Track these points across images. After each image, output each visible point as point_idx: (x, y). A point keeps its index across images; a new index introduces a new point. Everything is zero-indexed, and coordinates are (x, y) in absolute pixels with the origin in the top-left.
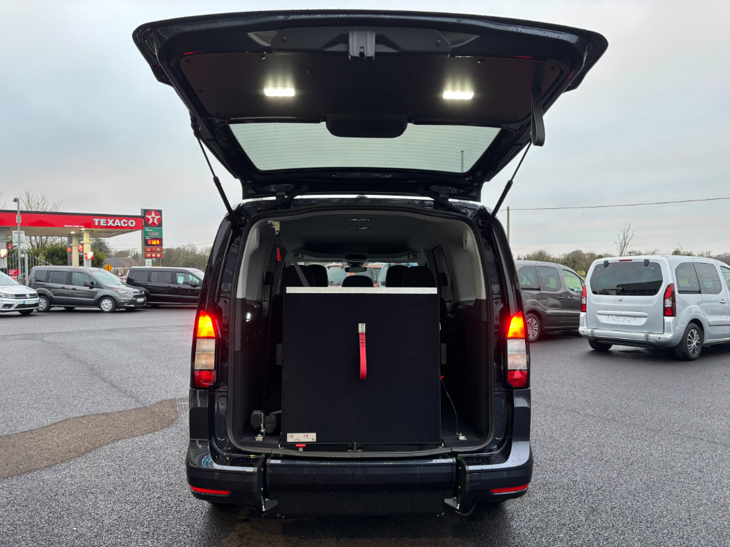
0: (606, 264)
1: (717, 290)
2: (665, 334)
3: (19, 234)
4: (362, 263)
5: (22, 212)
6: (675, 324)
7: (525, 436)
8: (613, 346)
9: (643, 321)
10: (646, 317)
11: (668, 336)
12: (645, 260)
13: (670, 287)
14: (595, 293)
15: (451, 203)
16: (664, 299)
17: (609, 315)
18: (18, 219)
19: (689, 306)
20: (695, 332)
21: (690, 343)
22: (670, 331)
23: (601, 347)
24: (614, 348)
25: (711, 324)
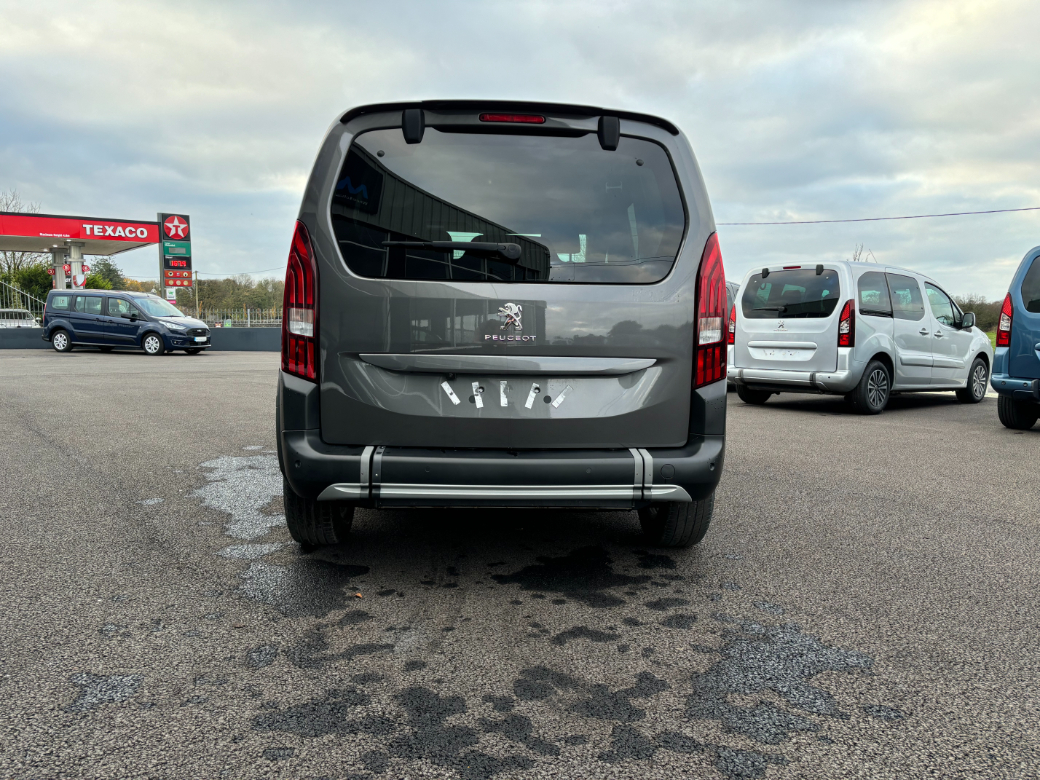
0: (766, 273)
2: (838, 372)
12: (818, 266)
25: (904, 362)
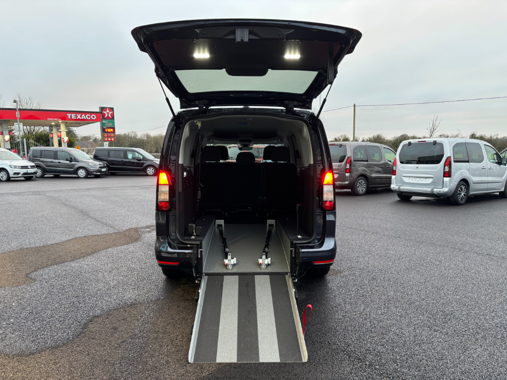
0: (410, 144)
1: (480, 160)
2: (444, 188)
3: (19, 125)
4: (250, 145)
5: (19, 109)
6: (450, 182)
7: (332, 235)
8: (413, 197)
9: (430, 181)
10: (432, 178)
11: (445, 190)
12: (434, 141)
13: (448, 158)
14: (402, 162)
15: (295, 111)
16: (444, 166)
17: (410, 177)
18: (18, 114)
19: (461, 171)
20: (463, 187)
21: (460, 194)
22: (448, 186)
23: (405, 197)
24: (414, 198)
25: (474, 182)
